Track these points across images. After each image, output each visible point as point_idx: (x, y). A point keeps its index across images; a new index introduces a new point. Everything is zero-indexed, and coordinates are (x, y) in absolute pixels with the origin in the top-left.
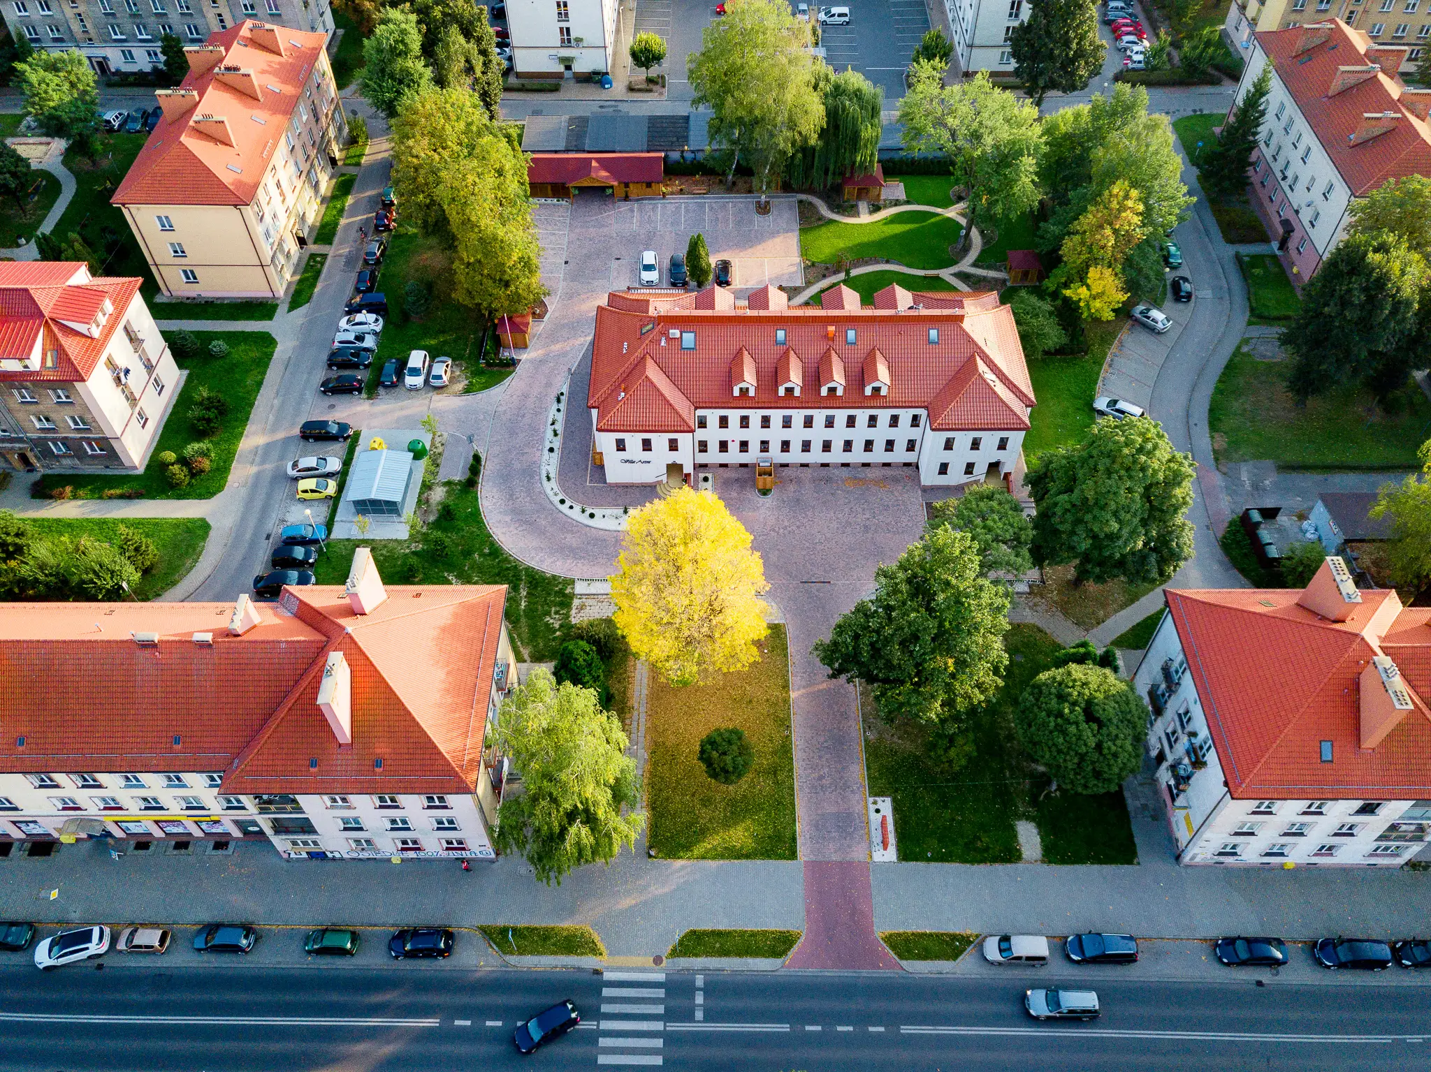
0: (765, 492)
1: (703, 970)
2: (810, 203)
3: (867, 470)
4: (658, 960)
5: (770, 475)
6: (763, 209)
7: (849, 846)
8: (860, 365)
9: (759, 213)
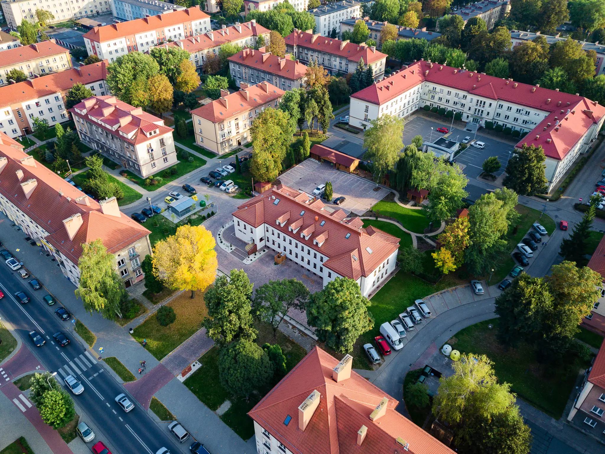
0: (276, 264)
1: (105, 369)
2: (394, 194)
4: (100, 358)
5: (282, 259)
6: (377, 190)
7: (176, 369)
9: (373, 190)
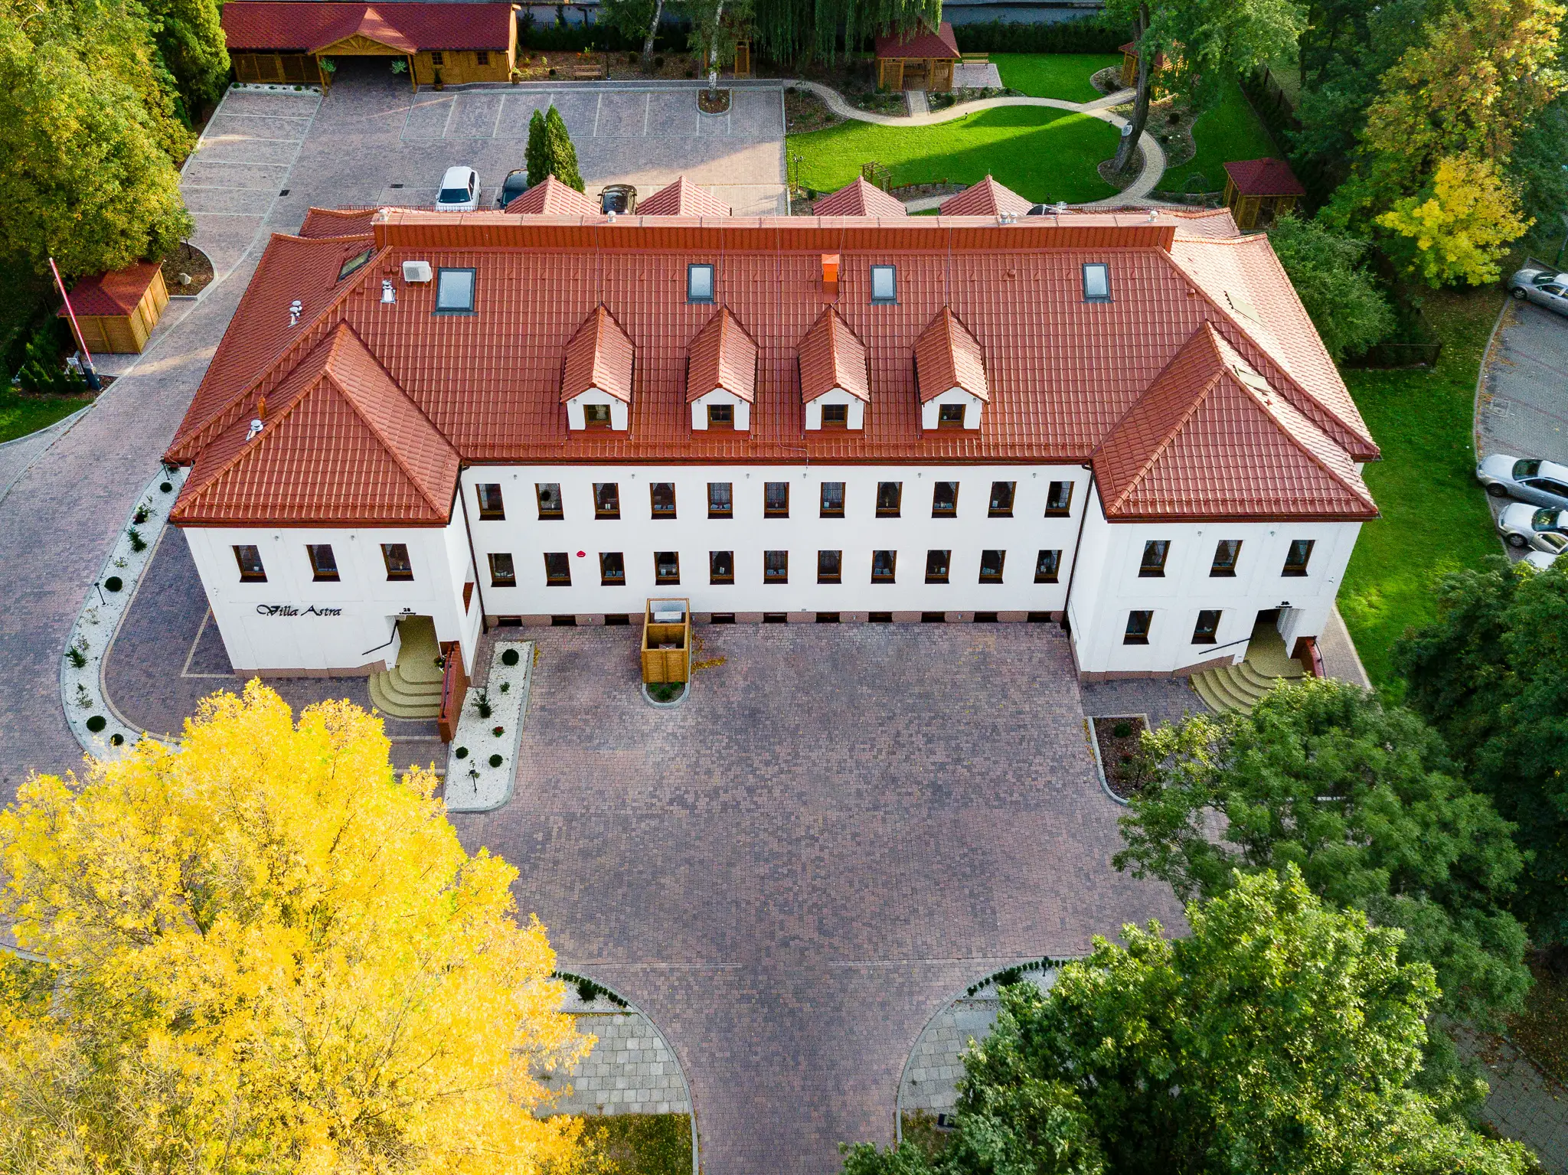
0: (665, 691)
2: (810, 94)
3: (937, 630)
5: (680, 645)
6: (714, 103)
8: (907, 354)
9: (706, 110)
